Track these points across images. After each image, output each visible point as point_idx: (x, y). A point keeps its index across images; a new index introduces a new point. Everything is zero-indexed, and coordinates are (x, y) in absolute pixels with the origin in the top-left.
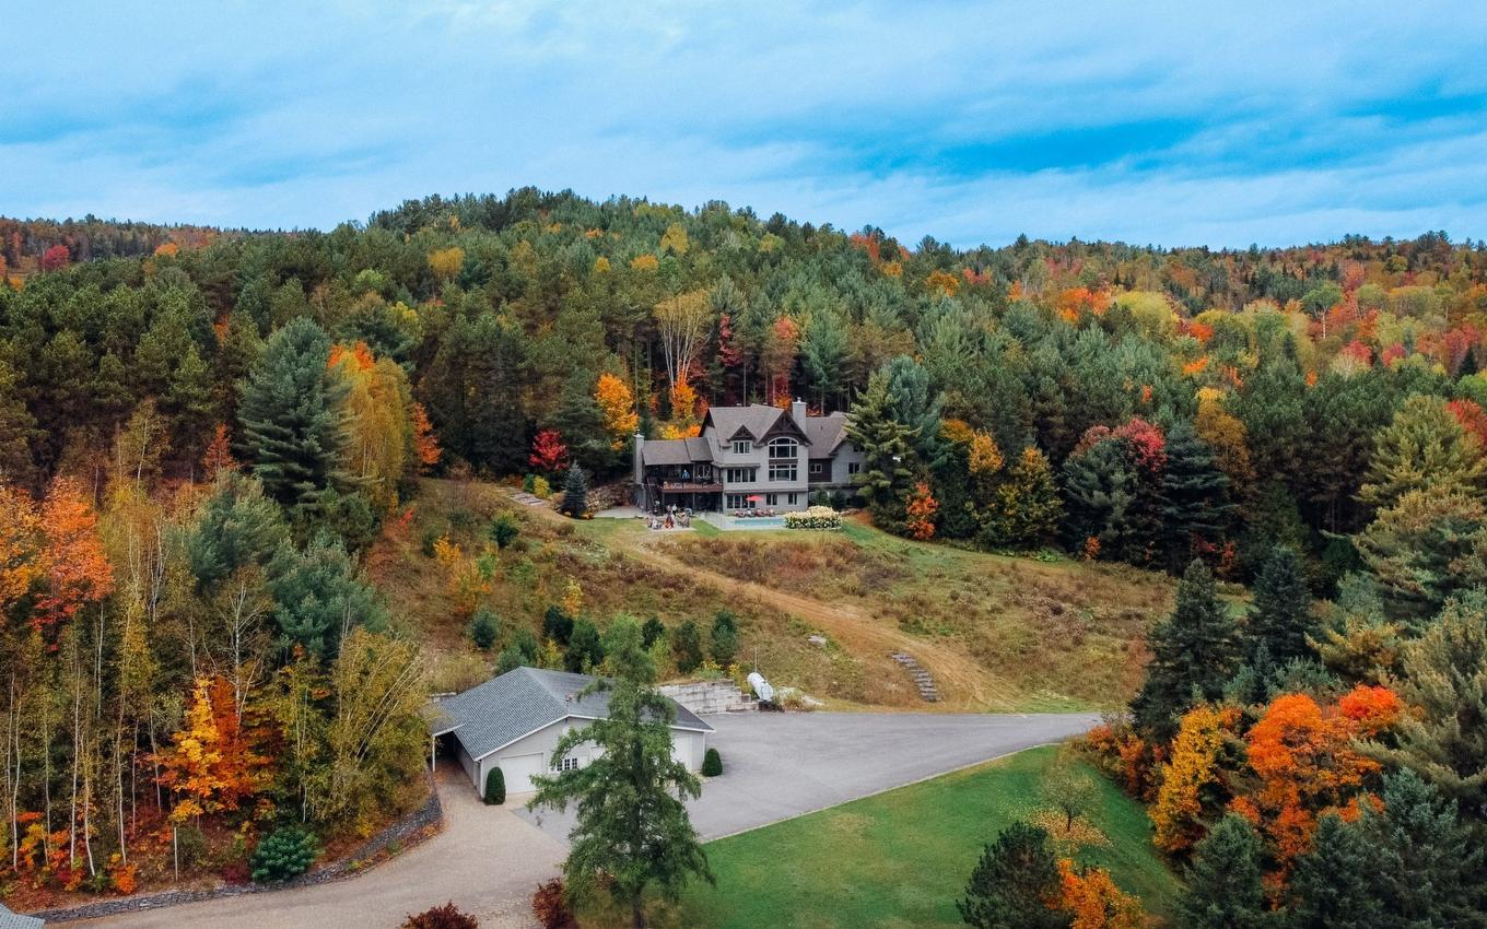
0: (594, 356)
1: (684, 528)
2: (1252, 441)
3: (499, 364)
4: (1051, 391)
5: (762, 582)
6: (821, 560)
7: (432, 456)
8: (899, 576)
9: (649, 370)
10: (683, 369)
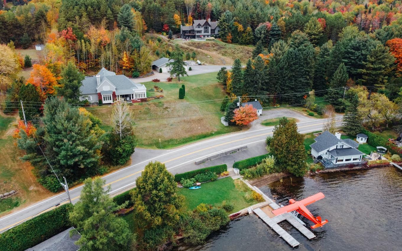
0: (173, 10)
1: (189, 41)
2: (286, 26)
3: (156, 12)
4: (255, 17)
5: (201, 49)
6: (211, 45)
7: (146, 29)
8: (224, 48)
9: (184, 14)
10: (190, 13)
